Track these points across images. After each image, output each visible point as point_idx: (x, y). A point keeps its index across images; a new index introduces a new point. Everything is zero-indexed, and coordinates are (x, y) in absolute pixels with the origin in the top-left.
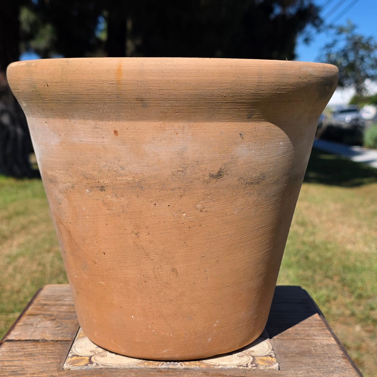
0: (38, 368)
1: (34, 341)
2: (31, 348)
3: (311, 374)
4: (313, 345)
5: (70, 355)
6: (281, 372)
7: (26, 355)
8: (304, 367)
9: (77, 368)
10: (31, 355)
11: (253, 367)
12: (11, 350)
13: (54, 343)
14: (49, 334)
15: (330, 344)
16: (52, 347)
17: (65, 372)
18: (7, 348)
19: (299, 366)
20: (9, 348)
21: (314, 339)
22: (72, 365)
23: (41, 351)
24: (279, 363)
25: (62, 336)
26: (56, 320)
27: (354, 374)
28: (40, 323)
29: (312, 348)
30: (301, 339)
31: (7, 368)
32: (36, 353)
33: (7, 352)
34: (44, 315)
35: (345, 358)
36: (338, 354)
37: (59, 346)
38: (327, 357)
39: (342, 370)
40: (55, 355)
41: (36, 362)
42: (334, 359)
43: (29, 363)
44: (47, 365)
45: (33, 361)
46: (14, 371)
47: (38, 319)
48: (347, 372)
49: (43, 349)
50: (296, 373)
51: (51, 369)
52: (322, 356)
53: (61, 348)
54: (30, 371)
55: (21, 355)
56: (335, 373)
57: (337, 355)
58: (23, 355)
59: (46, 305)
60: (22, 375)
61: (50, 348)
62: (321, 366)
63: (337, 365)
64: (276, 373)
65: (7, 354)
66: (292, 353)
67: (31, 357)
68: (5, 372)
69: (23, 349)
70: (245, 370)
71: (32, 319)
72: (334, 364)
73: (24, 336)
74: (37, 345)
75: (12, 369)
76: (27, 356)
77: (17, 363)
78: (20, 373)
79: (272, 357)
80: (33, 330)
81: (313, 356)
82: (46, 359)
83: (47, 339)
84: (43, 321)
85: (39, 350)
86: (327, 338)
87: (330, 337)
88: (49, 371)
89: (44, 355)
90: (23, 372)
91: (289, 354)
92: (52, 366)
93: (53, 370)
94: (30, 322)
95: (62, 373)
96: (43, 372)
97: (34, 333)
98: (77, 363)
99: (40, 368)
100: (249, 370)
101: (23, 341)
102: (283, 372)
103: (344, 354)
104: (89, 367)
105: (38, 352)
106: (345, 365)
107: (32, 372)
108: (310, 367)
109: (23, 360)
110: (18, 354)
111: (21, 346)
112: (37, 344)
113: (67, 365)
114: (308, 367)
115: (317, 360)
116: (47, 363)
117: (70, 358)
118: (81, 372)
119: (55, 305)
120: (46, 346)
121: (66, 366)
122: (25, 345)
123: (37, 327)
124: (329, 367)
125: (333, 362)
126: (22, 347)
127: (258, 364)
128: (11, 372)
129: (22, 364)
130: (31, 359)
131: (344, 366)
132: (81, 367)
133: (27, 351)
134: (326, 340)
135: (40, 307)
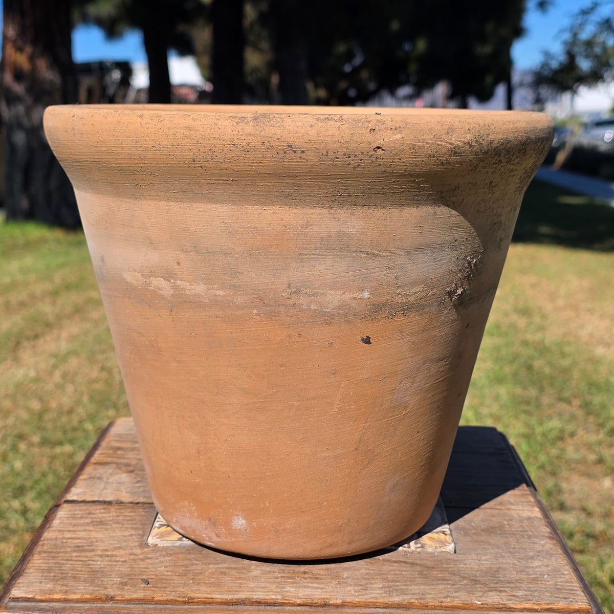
0: (112, 542)
1: (105, 502)
2: (101, 513)
3: (501, 560)
4: (507, 518)
5: (157, 524)
6: (457, 557)
7: (95, 523)
8: (492, 550)
9: (167, 543)
10: (101, 523)
11: (418, 548)
12: (73, 516)
13: (133, 506)
14: (126, 492)
15: (532, 518)
16: (131, 512)
17: (151, 549)
18: (66, 513)
19: (484, 548)
20: (70, 513)
21: (509, 509)
22: (160, 539)
23: (115, 518)
24: (455, 544)
25: (145, 497)
26: (136, 472)
27: (563, 563)
28: (112, 477)
29: (505, 523)
30: (491, 508)
31: (69, 541)
32: (108, 521)
33: (67, 518)
34: (117, 464)
35: (551, 538)
36: (543, 532)
37: (141, 511)
38: (526, 536)
39: (546, 555)
40: (136, 524)
41: (109, 534)
42: (536, 540)
43: (100, 535)
44: (124, 538)
45: (106, 532)
46: (79, 547)
47: (109, 470)
48: (553, 559)
49: (118, 514)
50: (479, 559)
51: (130, 544)
52: (519, 534)
53: (143, 513)
54: (101, 546)
55: (88, 523)
56: (536, 559)
57: (541, 534)
58: (91, 523)
59: (119, 449)
60: (90, 551)
61: (128, 513)
62: (516, 550)
63: (540, 548)
64: (449, 558)
65: (67, 522)
66: (475, 529)
67: (101, 527)
68: (67, 548)
69: (90, 513)
70: (405, 552)
71: (101, 470)
72: (535, 547)
73: (91, 495)
74: (109, 509)
75: (76, 543)
76: (97, 525)
77: (82, 534)
78: (87, 549)
79: (446, 535)
80: (103, 485)
81: (507, 534)
82: (123, 529)
83: (123, 500)
84: (117, 474)
85: (113, 517)
86: (529, 508)
87: (533, 506)
88: (127, 546)
89: (119, 523)
90: (92, 548)
91: (471, 530)
92: (132, 540)
93: (133, 545)
94: (98, 475)
95: (146, 550)
96: (120, 548)
97: (104, 491)
98: (165, 537)
99: (115, 542)
100: (411, 553)
101: (89, 502)
102: (461, 557)
103: (551, 533)
104: (185, 542)
105: (111, 518)
106: (551, 549)
107: (105, 548)
108: (500, 551)
109: (90, 531)
110: (83, 521)
111: (86, 510)
112: (110, 507)
113: (153, 539)
114: (496, 550)
115: (511, 540)
116: (125, 535)
117: (156, 529)
118: (173, 550)
119: (133, 449)
120: (122, 511)
121: (151, 541)
122: (93, 508)
123: (108, 482)
124: (528, 550)
125: (534, 543)
126: (88, 511)
127: (424, 544)
128: (74, 547)
129: (90, 536)
130: (102, 528)
131: (549, 550)
132: (173, 542)
133: (95, 518)
134: (527, 510)
135: (111, 452)
